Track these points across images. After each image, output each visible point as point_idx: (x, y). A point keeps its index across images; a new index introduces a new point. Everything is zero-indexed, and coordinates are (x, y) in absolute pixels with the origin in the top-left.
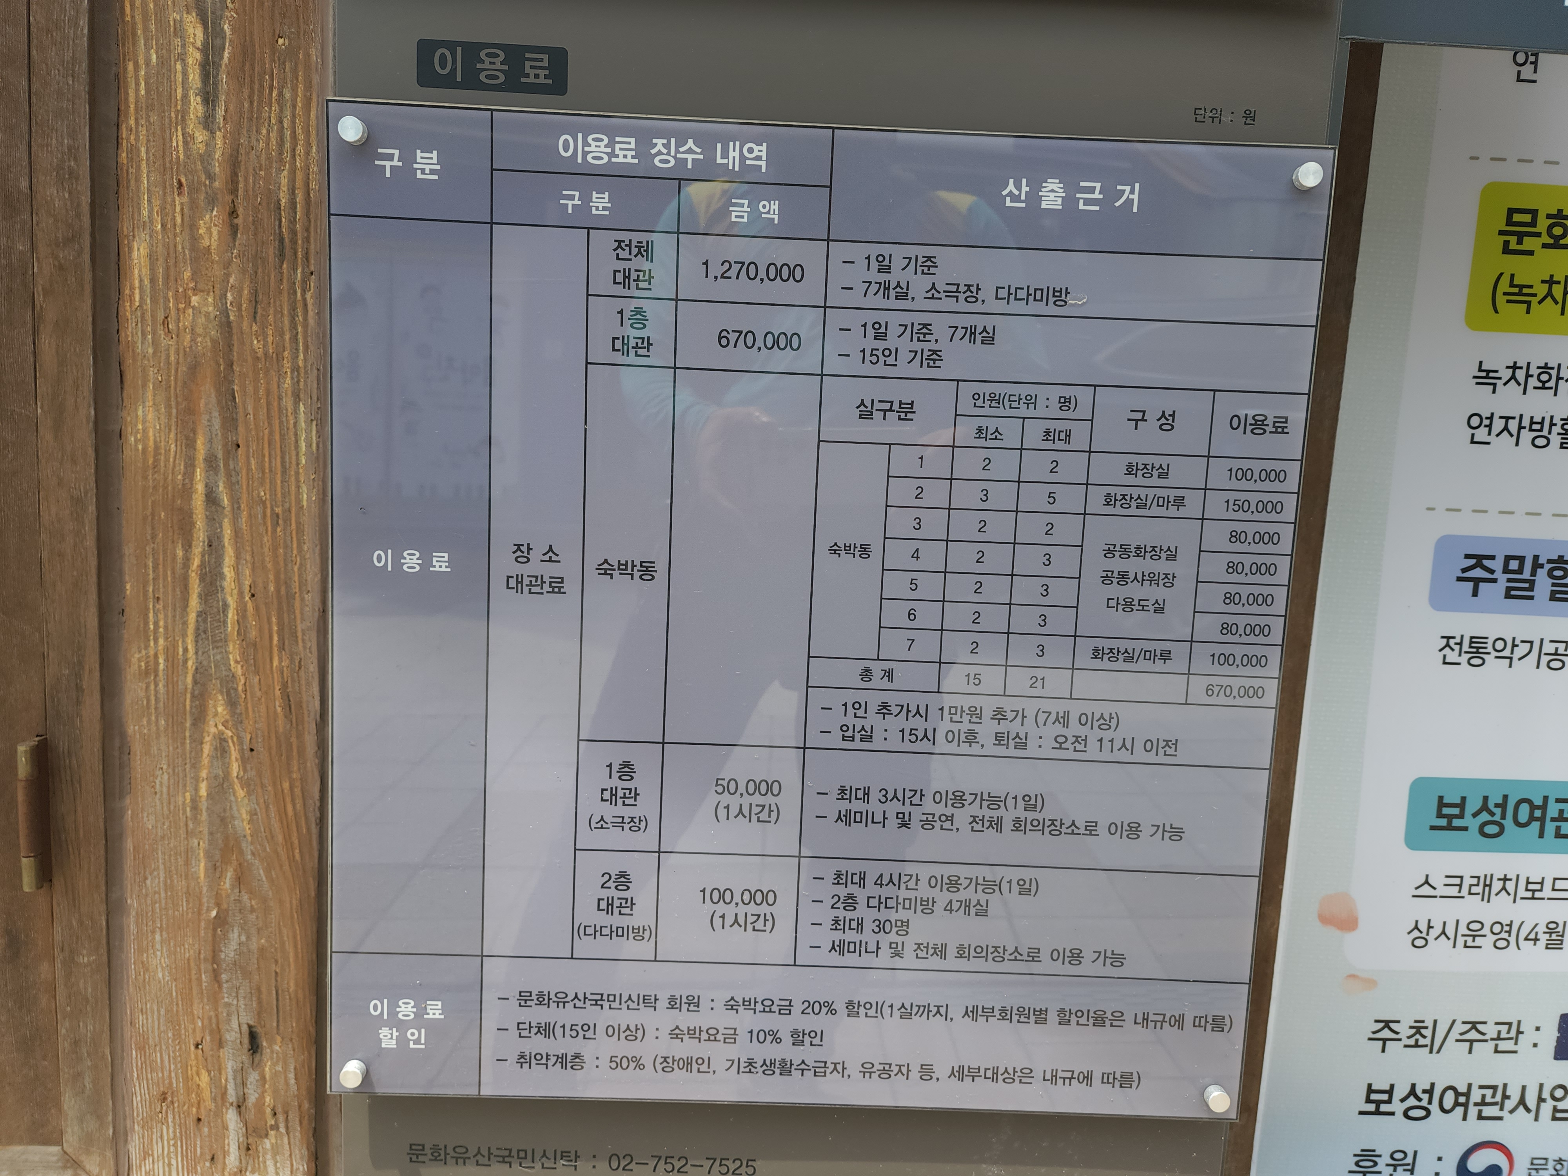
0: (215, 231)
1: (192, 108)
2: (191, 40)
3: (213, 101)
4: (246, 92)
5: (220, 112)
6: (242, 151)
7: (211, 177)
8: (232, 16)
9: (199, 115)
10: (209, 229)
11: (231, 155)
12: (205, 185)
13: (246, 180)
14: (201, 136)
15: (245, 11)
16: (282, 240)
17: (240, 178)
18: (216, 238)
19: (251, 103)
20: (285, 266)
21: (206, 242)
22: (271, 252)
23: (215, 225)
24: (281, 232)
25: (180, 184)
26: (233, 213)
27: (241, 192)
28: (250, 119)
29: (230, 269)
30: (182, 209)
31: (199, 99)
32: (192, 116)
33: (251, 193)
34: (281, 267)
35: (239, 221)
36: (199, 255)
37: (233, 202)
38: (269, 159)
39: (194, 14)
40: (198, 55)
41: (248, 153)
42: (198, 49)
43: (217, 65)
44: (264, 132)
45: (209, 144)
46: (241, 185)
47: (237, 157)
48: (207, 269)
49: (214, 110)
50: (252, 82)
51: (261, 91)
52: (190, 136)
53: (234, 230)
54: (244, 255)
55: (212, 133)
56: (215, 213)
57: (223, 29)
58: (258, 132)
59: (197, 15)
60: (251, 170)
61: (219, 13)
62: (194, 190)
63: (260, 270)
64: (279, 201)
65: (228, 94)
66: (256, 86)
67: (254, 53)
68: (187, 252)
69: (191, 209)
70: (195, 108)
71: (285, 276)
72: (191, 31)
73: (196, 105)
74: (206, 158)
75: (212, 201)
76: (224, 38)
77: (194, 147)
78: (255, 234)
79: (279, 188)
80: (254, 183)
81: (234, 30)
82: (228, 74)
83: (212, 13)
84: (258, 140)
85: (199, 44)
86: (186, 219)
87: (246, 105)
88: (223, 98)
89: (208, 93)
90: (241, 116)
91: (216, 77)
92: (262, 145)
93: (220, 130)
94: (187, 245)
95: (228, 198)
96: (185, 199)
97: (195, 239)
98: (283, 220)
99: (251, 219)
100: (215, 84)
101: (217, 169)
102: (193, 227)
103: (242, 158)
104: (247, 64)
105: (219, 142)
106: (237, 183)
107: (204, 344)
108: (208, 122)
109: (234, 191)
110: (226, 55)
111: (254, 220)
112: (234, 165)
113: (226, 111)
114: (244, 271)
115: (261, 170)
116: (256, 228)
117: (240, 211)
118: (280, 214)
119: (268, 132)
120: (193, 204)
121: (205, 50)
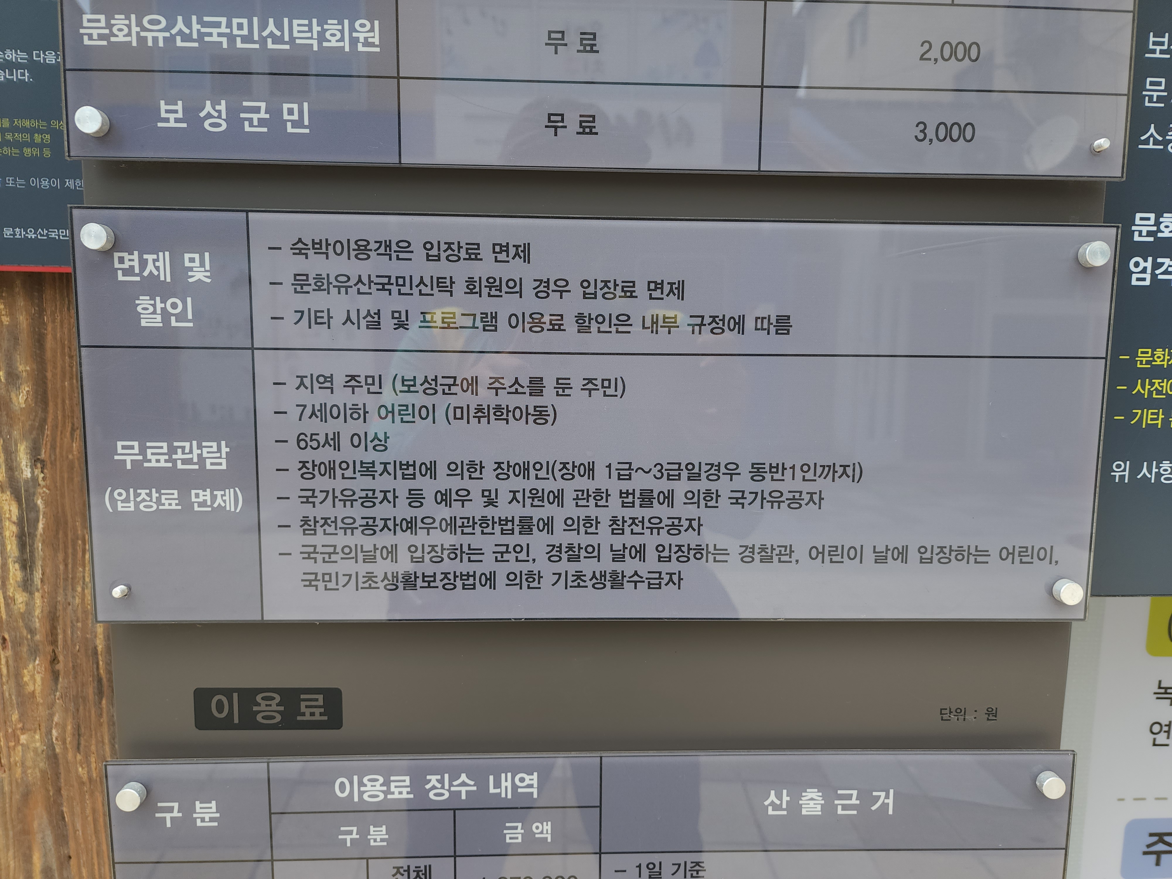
0: (38, 678)
1: (11, 574)
2: (7, 515)
3: (30, 567)
4: (61, 556)
5: (38, 575)
6: (60, 607)
7: (32, 631)
8: (44, 492)
9: (19, 579)
10: (33, 677)
11: (50, 612)
12: (27, 639)
13: (64, 632)
14: (21, 598)
15: (56, 487)
16: (100, 680)
17: (59, 631)
18: (40, 683)
19: (66, 565)
20: (104, 702)
21: (30, 688)
22: (90, 691)
23: (38, 673)
24: (99, 674)
25: (4, 639)
26: (54, 660)
27: (60, 642)
28: (66, 579)
29: (54, 709)
30: (7, 662)
31: (17, 566)
32: (11, 581)
33: (69, 642)
34: (100, 703)
35: (60, 667)
36: (24, 699)
37: (54, 651)
38: (85, 612)
39: (8, 493)
40: (14, 529)
41: (65, 609)
42: (14, 523)
43: (32, 536)
44: (79, 589)
45: (29, 604)
46: (60, 637)
47: (55, 614)
48: (33, 711)
49: (32, 574)
50: (66, 547)
51: (75, 555)
52: (10, 598)
53: (55, 675)
54: (66, 696)
55: (31, 594)
56: (37, 662)
57: (36, 505)
58: (74, 589)
59: (11, 493)
60: (69, 623)
61: (32, 490)
62: (17, 644)
63: (81, 708)
64: (95, 648)
65: (44, 559)
66: (70, 551)
67: (66, 523)
68: (13, 697)
69: (16, 661)
70: (14, 574)
71: (105, 710)
72: (6, 508)
73: (15, 572)
74: (27, 616)
75: (34, 652)
76: (38, 511)
77: (16, 607)
78: (75, 678)
79: (96, 636)
80: (72, 633)
81: (46, 503)
82: (43, 542)
83: (26, 491)
84: (74, 597)
85: (14, 518)
86: (12, 669)
87: (62, 567)
88: (39, 563)
89: (25, 560)
90: (57, 576)
91: (32, 546)
92: (77, 601)
93: (38, 590)
94: (14, 691)
95: (49, 649)
96: (9, 652)
97: (20, 686)
98: (101, 663)
99: (71, 665)
100: (32, 552)
101: (38, 625)
102: (18, 676)
103: (60, 613)
104: (61, 533)
105: (38, 602)
106: (57, 635)
107: (34, 775)
108: (27, 585)
109: (54, 642)
110: (41, 526)
111: (73, 666)
112: (53, 619)
113: (43, 574)
114: (66, 710)
115: (78, 621)
116: (76, 673)
117: (61, 658)
118: (97, 658)
119: (83, 589)
120: (17, 655)
121: (20, 523)
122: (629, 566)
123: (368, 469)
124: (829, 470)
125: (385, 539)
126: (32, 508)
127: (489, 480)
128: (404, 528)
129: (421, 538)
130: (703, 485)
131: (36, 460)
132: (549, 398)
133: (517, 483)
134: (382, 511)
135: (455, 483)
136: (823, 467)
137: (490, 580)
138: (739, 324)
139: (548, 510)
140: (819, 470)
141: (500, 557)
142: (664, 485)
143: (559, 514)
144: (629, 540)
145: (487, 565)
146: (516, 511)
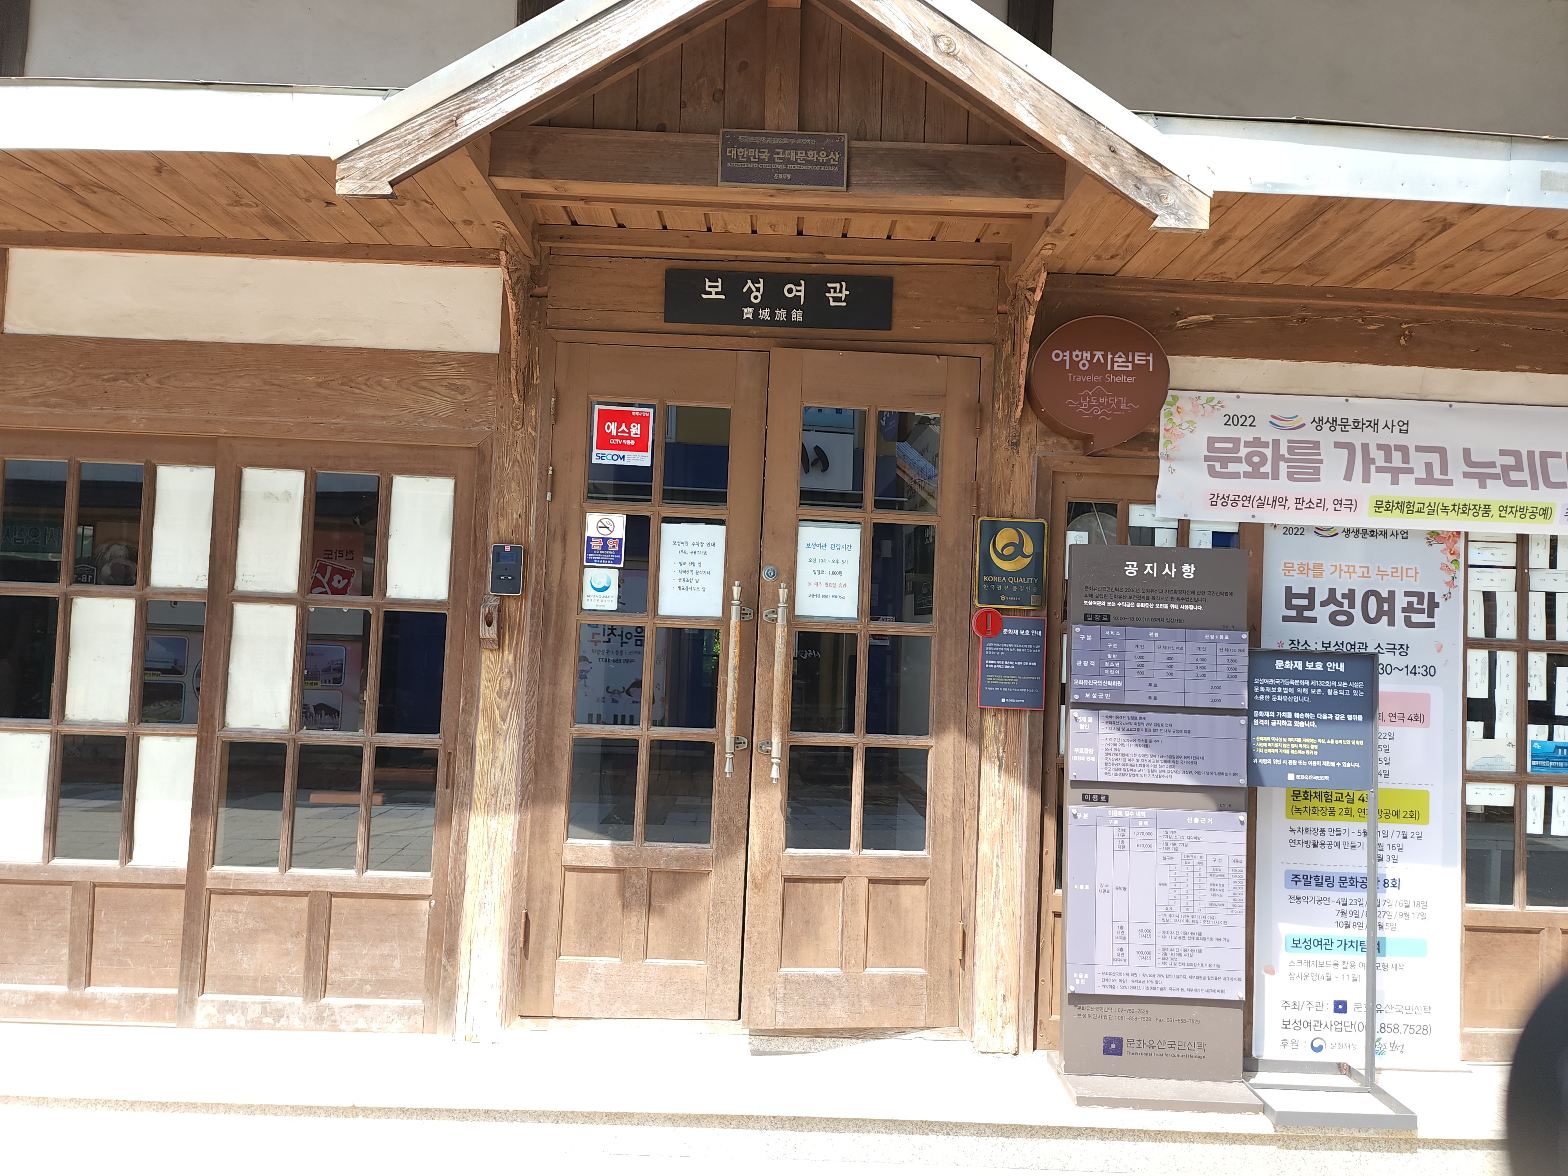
0: (1000, 805)
4: (1007, 775)
7: (999, 793)
8: (1005, 759)
9: (997, 780)
14: (997, 784)
17: (1006, 793)
21: (998, 807)
26: (1004, 800)
31: (997, 777)
41: (1007, 788)
49: (1000, 779)
53: (1004, 804)
56: (1000, 801)
62: (996, 796)
64: (1013, 798)
67: (1009, 766)
75: (999, 798)
77: (996, 787)
86: (994, 802)
93: (1001, 783)
95: (1003, 797)
101: (1001, 791)
104: (1008, 769)
105: (1001, 786)
113: (1003, 779)
122: (1162, 774)
123: (1117, 755)
124: (1198, 758)
125: (1119, 767)
126: (1002, 763)
127: (1137, 757)
128: (1122, 765)
129: (1125, 767)
130: (1176, 760)
131: (1004, 751)
132: (1148, 743)
133: (1142, 758)
134: (1119, 762)
135: (1132, 758)
137: (1137, 775)
139: (1148, 763)
141: (1139, 771)
142: (1169, 759)
144: (1162, 769)
146: (1142, 763)
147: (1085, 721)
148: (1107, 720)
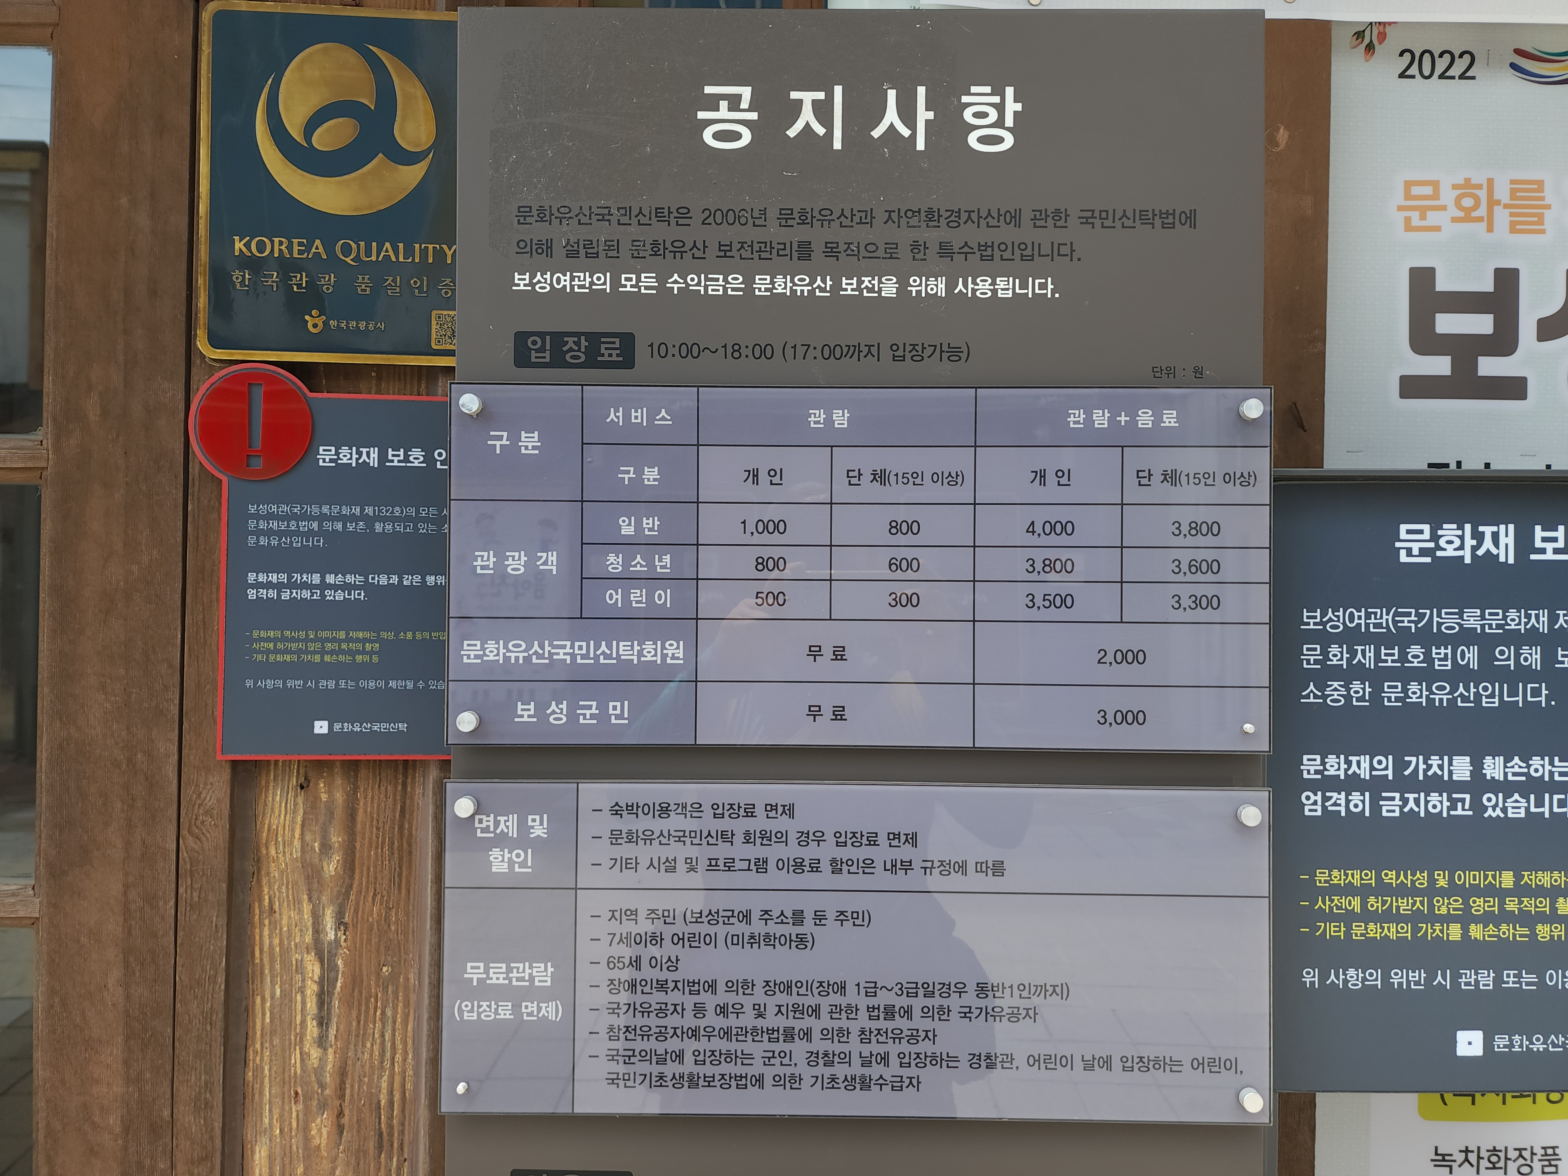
0: (325, 1131)
1: (309, 1030)
2: (310, 975)
3: (327, 1023)
4: (354, 1013)
5: (332, 1032)
6: (350, 1063)
7: (322, 1086)
8: (345, 953)
9: (315, 1036)
10: (319, 1130)
11: (340, 1067)
12: (318, 1094)
13: (352, 1086)
14: (315, 1053)
15: (355, 947)
16: (381, 1135)
17: (347, 1085)
18: (326, 1137)
19: (359, 1022)
20: (383, 1156)
21: (316, 1142)
22: (371, 1144)
23: (325, 1126)
24: (380, 1128)
25: (296, 1093)
26: (340, 1114)
27: (347, 1097)
28: (357, 1036)
29: (337, 1162)
30: (298, 1116)
31: (315, 1023)
32: (308, 1038)
33: (356, 1096)
34: (379, 1157)
35: (345, 1120)
36: (310, 1152)
37: (341, 1105)
38: (372, 1067)
39: (313, 954)
40: (315, 987)
41: (354, 1064)
42: (316, 982)
43: (331, 994)
44: (369, 1045)
45: (322, 1060)
46: (348, 1091)
47: (345, 1068)
48: (317, 1164)
49: (327, 1030)
50: (360, 1005)
51: (367, 1012)
52: (306, 1053)
53: (340, 1129)
54: (349, 1150)
55: (325, 1049)
56: (325, 1116)
57: (336, 965)
58: (364, 1045)
59: (316, 954)
60: (357, 1078)
61: (334, 951)
62: (308, 1098)
63: (362, 1162)
64: (379, 1102)
65: (339, 1017)
66: (363, 1008)
67: (362, 981)
68: (300, 1151)
69: (305, 1115)
70: (311, 1031)
71: (383, 1164)
72: (310, 968)
73: (312, 1028)
74: (319, 1071)
75: (323, 1106)
76: (338, 971)
77: (310, 1063)
78: (358, 1131)
79: (380, 1091)
80: (359, 1088)
81: (346, 964)
82: (340, 999)
83: (328, 952)
84: (363, 1053)
85: (316, 978)
86: (301, 1122)
87: (354, 1024)
88: (335, 1020)
89: (322, 1017)
90: (350, 1032)
91: (329, 1004)
92: (366, 1056)
93: (331, 1046)
94: (301, 1145)
95: (337, 1103)
96: (300, 1107)
97: (307, 1139)
98: (383, 1117)
99: (355, 1118)
100: (329, 1009)
101: (328, 1079)
102: (306, 1129)
103: (349, 1068)
104: (356, 991)
105: (331, 1057)
106: (345, 1089)
108: (322, 1042)
109: (342, 1097)
110: (339, 984)
111: (358, 1120)
112: (343, 1075)
113: (337, 1031)
114: (348, 1164)
115: (365, 1077)
116: (359, 1126)
117: (347, 1112)
118: (380, 1113)
119: (372, 1045)
120: (307, 1110)
121: (321, 982)
122: (875, 1071)
123: (662, 986)
124: (1042, 990)
125: (673, 1044)
126: (333, 968)
127: (759, 996)
128: (690, 1036)
129: (703, 1044)
130: (937, 1001)
131: (340, 923)
132: (808, 927)
133: (782, 998)
134: (673, 1021)
135: (731, 999)
136: (1037, 986)
137: (759, 1081)
138: (962, 868)
139: (808, 1022)
140: (1033, 989)
141: (767, 1062)
142: (903, 1001)
143: (816, 1025)
144: (876, 1048)
145: (757, 1068)
146: (781, 1022)
147: (513, 833)
148: (616, 823)
